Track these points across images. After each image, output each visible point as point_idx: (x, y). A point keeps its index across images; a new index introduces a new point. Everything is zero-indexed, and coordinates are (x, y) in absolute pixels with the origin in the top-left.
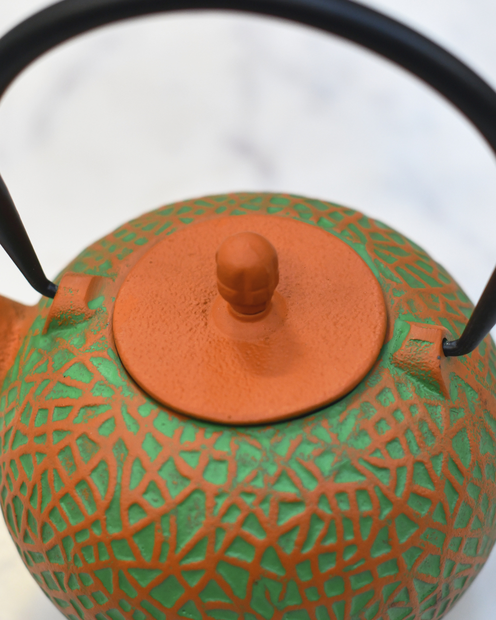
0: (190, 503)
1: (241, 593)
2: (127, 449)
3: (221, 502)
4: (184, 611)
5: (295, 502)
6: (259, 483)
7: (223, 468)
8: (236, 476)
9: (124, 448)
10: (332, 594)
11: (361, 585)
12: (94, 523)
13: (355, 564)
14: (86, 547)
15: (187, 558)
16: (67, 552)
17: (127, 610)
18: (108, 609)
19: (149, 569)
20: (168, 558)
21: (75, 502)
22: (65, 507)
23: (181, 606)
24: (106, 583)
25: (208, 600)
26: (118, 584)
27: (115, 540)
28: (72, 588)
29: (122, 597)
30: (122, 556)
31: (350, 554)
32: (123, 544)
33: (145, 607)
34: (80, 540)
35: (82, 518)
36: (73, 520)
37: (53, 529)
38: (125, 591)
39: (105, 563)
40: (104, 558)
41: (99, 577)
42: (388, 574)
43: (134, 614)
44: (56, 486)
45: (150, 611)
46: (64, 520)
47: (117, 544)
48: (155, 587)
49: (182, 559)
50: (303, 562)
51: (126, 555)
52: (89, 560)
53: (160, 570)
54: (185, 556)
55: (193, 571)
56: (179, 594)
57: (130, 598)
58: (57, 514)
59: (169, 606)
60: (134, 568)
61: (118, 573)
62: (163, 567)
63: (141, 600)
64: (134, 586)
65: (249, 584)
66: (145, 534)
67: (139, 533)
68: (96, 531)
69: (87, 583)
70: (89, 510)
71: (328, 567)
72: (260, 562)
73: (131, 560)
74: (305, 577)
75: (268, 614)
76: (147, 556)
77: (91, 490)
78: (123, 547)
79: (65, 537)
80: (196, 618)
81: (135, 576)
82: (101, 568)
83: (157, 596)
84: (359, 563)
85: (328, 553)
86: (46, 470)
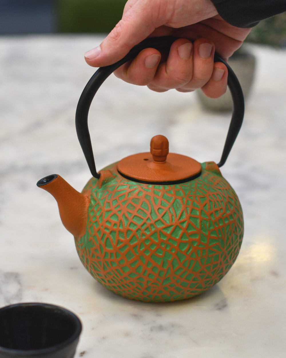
1: (198, 227)
4: (183, 238)
5: (203, 198)
6: (192, 194)
10: (221, 225)
11: (227, 222)
12: (147, 219)
13: (224, 215)
14: (146, 229)
15: (180, 219)
16: (138, 235)
17: (163, 246)
18: (156, 250)
19: (169, 226)
20: (175, 220)
21: (138, 217)
22: (135, 220)
23: (181, 237)
24: (155, 239)
25: (189, 232)
26: (160, 237)
27: (156, 221)
28: (141, 250)
29: (162, 242)
30: (160, 226)
31: (222, 211)
32: (159, 222)
33: (170, 242)
34: (143, 228)
35: (142, 220)
36: (139, 223)
37: (131, 231)
38: (162, 238)
39: (154, 231)
40: (153, 229)
41: (152, 238)
42: (232, 220)
43: (166, 247)
44: (129, 216)
45: (172, 243)
46: (135, 225)
47: (157, 223)
48: (172, 232)
49: (179, 219)
50: (211, 214)
51: (161, 225)
52: (148, 233)
53: (173, 225)
54: (180, 218)
55: (183, 222)
56: (180, 232)
57: (164, 241)
58: (132, 225)
59: (178, 238)
60: (164, 228)
61: (159, 233)
62: (174, 224)
63: (168, 240)
64: (165, 235)
65: (200, 222)
66: (165, 216)
67: (163, 216)
68: (149, 222)
69: (147, 244)
70: (145, 217)
71: (218, 215)
72: (201, 215)
73: (163, 226)
74: (213, 219)
75: (207, 233)
76: (168, 222)
77: (143, 211)
78: (159, 223)
79: (137, 231)
80: (187, 240)
81: (165, 231)
82: (153, 234)
83: (173, 236)
84: (225, 215)
85: (216, 211)
86: (124, 214)
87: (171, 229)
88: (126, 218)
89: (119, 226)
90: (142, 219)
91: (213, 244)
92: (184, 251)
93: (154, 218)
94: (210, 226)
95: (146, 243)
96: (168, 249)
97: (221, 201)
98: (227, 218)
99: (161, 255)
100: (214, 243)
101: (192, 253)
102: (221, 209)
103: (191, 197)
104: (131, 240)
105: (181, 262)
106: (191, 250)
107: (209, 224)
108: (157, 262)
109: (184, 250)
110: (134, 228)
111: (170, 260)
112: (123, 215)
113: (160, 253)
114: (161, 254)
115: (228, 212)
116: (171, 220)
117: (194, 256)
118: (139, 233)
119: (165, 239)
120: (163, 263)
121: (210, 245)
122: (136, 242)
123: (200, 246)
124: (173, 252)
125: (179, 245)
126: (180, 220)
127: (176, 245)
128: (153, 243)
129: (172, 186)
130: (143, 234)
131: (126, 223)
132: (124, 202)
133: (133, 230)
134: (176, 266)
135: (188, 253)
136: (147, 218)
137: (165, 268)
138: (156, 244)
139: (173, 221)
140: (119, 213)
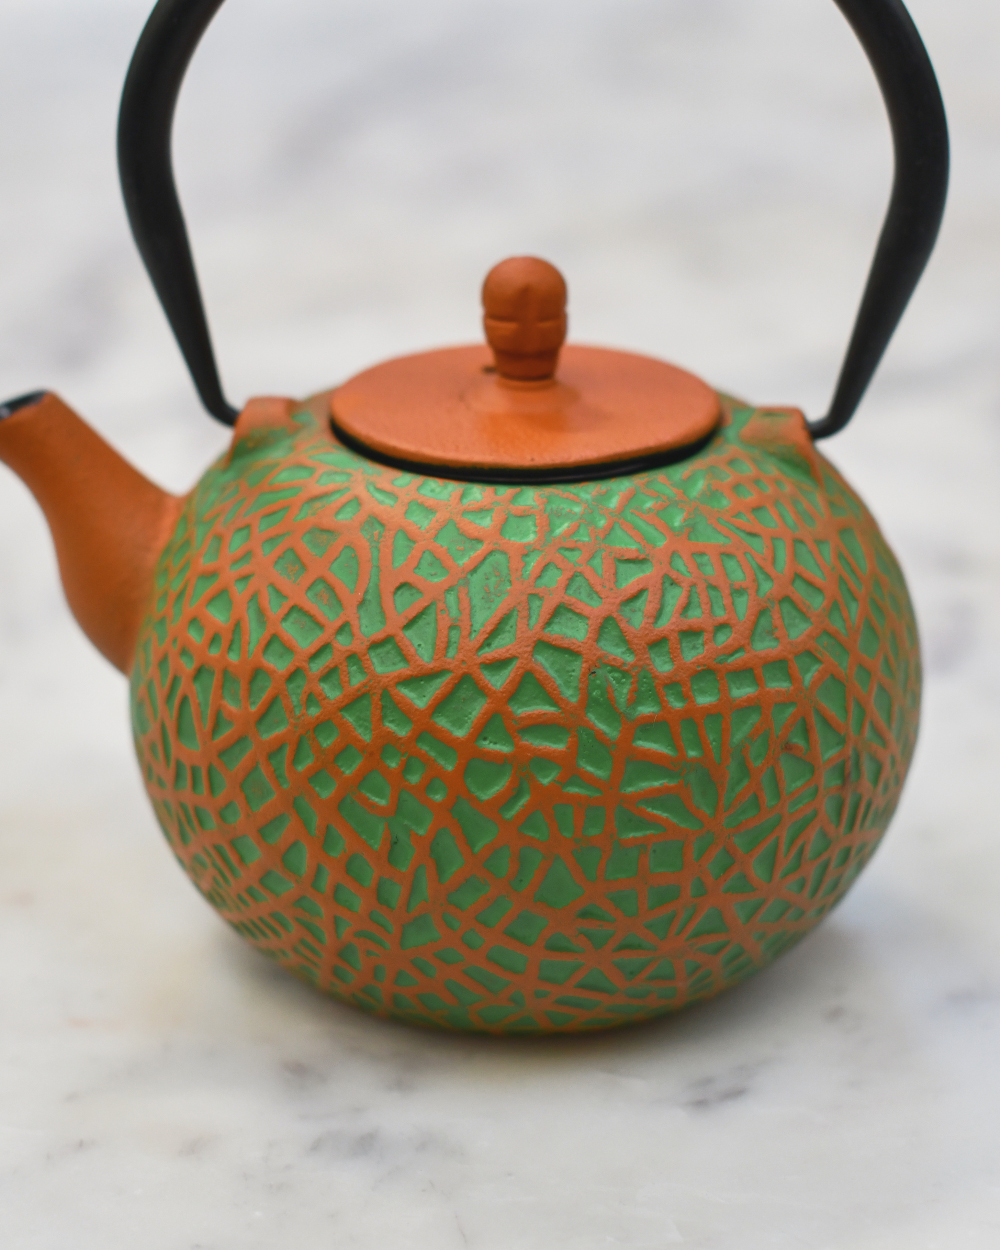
0: (486, 568)
1: (571, 695)
2: (382, 525)
3: (533, 562)
4: (485, 739)
5: (637, 561)
6: (584, 537)
7: (530, 524)
8: (551, 531)
9: (377, 526)
10: (703, 700)
11: (741, 692)
12: (340, 630)
13: (732, 655)
14: (328, 675)
15: (489, 645)
16: (295, 700)
17: (393, 764)
18: (361, 778)
19: (430, 675)
20: (460, 649)
21: (307, 614)
22: (289, 629)
23: (481, 730)
24: (360, 726)
25: (521, 711)
26: (381, 719)
27: (376, 644)
28: (300, 768)
29: (386, 741)
30: (385, 667)
31: (723, 639)
32: (389, 647)
33: (424, 748)
34: (316, 667)
35: (319, 633)
36: (305, 641)
37: (270, 673)
38: (392, 727)
39: (358, 689)
40: (357, 680)
41: (349, 718)
42: (778, 685)
43: (405, 768)
44: (275, 607)
45: (432, 754)
46: (289, 648)
47: (379, 651)
48: (440, 704)
49: (481, 647)
50: (658, 642)
51: (394, 664)
52: (332, 693)
53: (448, 670)
54: (487, 642)
55: (497, 664)
56: (477, 709)
57: (400, 739)
58: (276, 647)
59: (460, 733)
60: (408, 681)
61: (380, 698)
62: (452, 666)
63: (417, 736)
64: (406, 711)
65: (584, 674)
66: (421, 623)
67: (411, 623)
68: (343, 642)
69: (327, 743)
70: (331, 616)
71: (691, 654)
72: (597, 640)
73: (400, 668)
74: (663, 666)
75: (611, 732)
76: (425, 656)
77: (331, 588)
78: (388, 653)
79: (292, 675)
80: (505, 749)
81: (406, 693)
82: (353, 701)
83: (442, 722)
84: (737, 656)
85: (692, 632)
86: (254, 596)
87: (435, 688)
88: (262, 613)
89: (230, 648)
90: (320, 625)
91: (645, 785)
92: (488, 801)
93: (369, 627)
94: (634, 699)
95: (320, 739)
96: (414, 779)
97: (739, 591)
98: (747, 672)
99: (383, 802)
100: (656, 784)
101: (525, 816)
102: (722, 626)
103: (572, 549)
104: (262, 716)
105: (477, 849)
106: (524, 801)
107: (634, 691)
108: (364, 837)
109: (486, 795)
110: (279, 664)
111: (422, 832)
112: (251, 600)
113: (378, 796)
114: (382, 798)
115: (764, 646)
116: (443, 645)
117: (541, 834)
118: (299, 687)
119: (403, 732)
120: (392, 844)
121: (630, 790)
122: (281, 730)
123: (573, 790)
124: (438, 797)
125: (463, 770)
126: (487, 650)
127: (450, 768)
128: (347, 744)
129: (504, 491)
130: (311, 698)
131: (255, 635)
132: (271, 539)
133: (275, 671)
134: (455, 864)
135: (510, 814)
136: (339, 623)
137: (404, 870)
138: (363, 748)
139: (452, 653)
140: (239, 589)
